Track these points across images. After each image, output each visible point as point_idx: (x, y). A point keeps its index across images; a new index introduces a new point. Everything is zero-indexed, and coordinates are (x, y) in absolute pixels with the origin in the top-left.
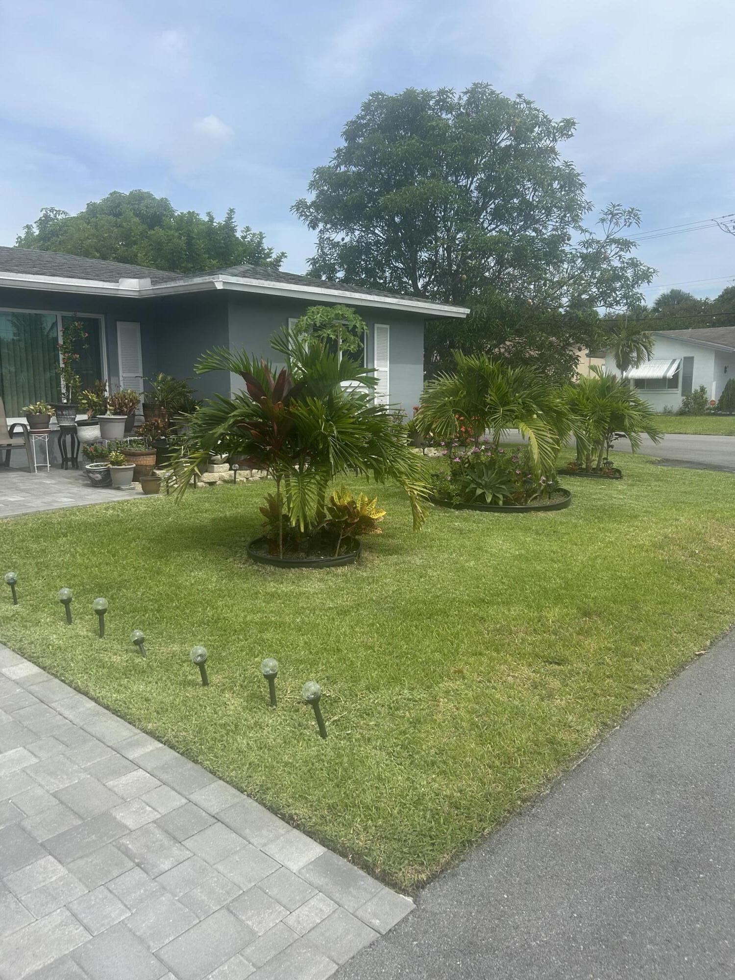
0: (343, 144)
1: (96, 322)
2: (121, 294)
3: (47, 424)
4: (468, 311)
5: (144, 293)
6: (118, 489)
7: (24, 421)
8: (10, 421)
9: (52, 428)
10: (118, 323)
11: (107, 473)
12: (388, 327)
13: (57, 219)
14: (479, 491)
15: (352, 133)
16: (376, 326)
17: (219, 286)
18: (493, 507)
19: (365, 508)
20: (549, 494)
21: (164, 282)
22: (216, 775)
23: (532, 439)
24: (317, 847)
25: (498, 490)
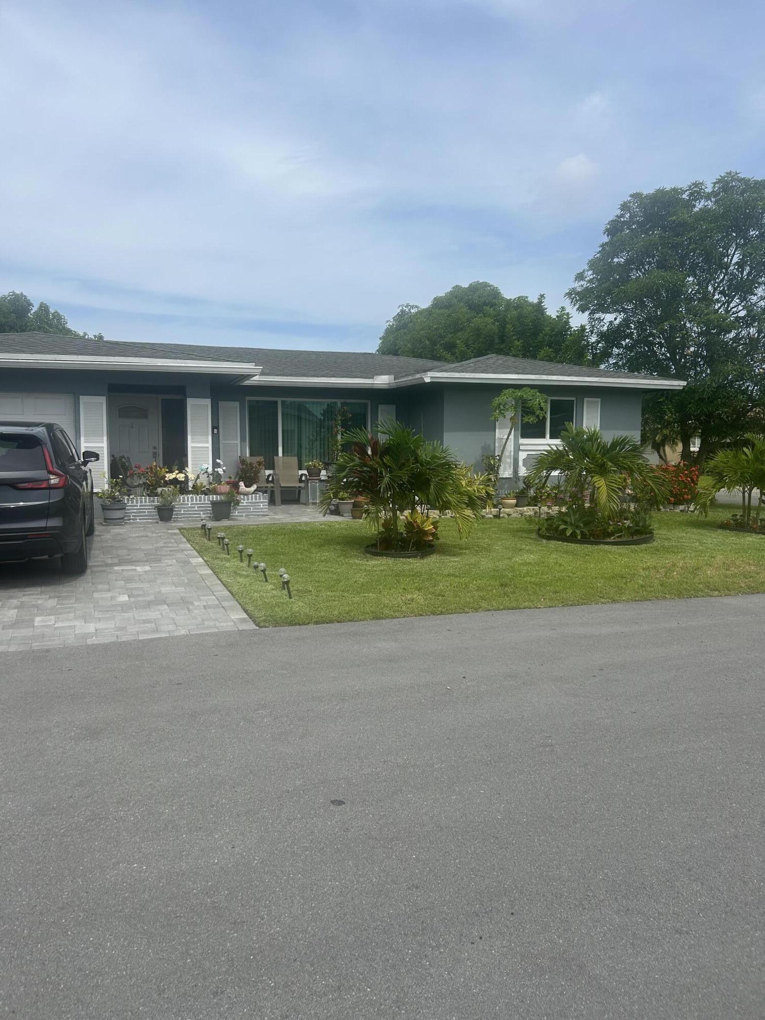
0: (606, 239)
1: (366, 404)
2: (376, 387)
3: (319, 474)
4: (685, 383)
5: (391, 385)
6: (342, 516)
7: (305, 472)
8: (301, 472)
9: (323, 478)
10: (379, 406)
11: (337, 506)
12: (599, 400)
13: (411, 312)
14: (562, 527)
15: (614, 228)
16: (585, 399)
17: (427, 380)
18: (572, 539)
19: (423, 523)
20: (632, 534)
21: (403, 377)
22: (237, 600)
23: (601, 489)
24: (245, 616)
25: (577, 527)
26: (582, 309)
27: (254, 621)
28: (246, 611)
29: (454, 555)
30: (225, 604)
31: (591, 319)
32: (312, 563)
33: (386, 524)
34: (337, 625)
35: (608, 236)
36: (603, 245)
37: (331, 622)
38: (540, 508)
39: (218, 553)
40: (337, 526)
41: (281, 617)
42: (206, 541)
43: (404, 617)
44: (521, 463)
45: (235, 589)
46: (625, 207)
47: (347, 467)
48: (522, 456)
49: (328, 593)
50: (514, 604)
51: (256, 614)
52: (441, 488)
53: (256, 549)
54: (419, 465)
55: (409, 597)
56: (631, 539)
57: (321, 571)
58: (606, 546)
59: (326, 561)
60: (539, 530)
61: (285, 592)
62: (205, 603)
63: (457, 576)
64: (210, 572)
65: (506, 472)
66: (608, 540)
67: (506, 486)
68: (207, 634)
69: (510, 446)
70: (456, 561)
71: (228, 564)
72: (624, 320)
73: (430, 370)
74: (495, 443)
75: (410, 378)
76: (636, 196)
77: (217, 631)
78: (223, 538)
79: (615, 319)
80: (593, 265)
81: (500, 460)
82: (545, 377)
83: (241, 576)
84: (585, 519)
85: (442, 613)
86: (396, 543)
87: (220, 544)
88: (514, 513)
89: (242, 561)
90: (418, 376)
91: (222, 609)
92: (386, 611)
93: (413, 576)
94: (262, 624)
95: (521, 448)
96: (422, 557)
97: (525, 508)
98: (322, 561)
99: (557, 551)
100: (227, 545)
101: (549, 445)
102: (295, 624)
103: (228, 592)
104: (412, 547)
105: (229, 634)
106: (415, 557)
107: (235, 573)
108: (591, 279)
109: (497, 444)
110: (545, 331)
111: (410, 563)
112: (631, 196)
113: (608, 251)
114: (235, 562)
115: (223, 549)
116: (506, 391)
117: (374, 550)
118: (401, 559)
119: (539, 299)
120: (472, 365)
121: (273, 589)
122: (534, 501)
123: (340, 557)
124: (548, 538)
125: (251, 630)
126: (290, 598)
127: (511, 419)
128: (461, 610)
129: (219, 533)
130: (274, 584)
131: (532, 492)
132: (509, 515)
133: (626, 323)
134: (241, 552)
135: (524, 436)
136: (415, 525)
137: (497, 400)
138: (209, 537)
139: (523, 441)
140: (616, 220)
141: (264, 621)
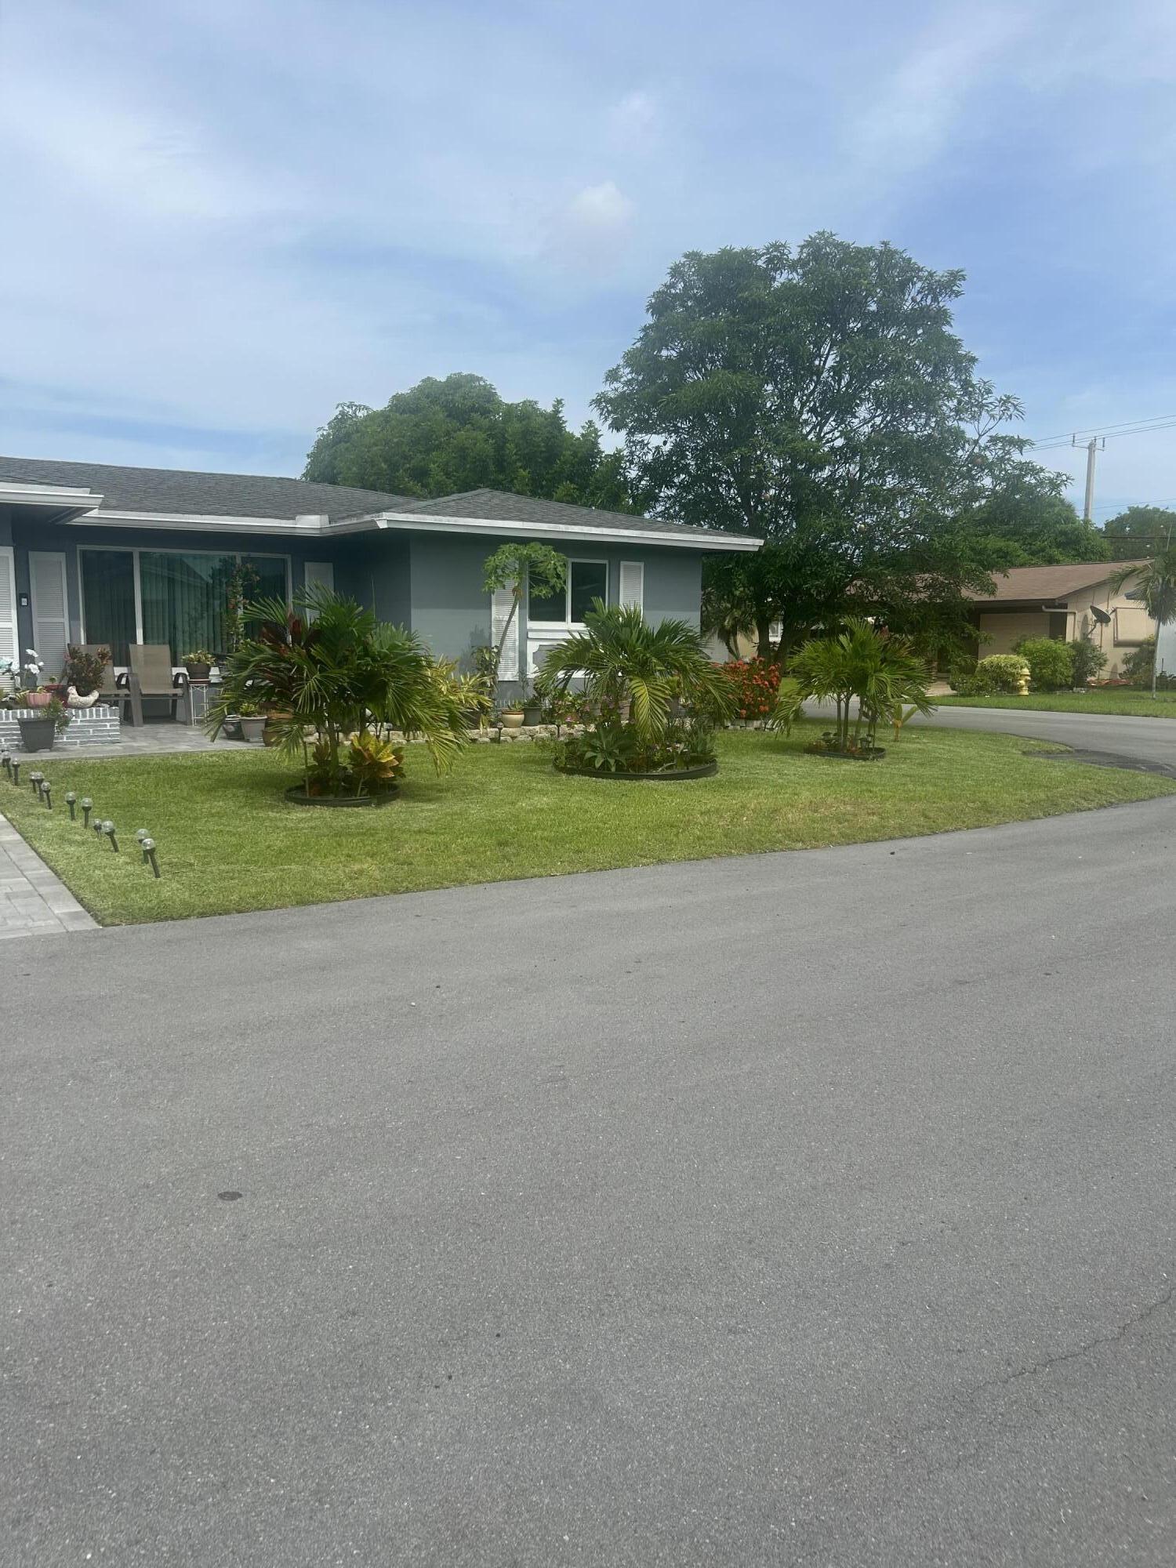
0: (649, 320)
1: (284, 561)
2: (299, 532)
3: (206, 674)
4: (760, 542)
5: (324, 531)
6: (248, 741)
7: (184, 670)
8: (175, 671)
9: (214, 680)
10: (306, 564)
11: (238, 726)
12: (642, 565)
13: (356, 416)
14: (589, 755)
15: (661, 304)
16: (623, 563)
17: (382, 525)
18: (603, 772)
19: (378, 752)
20: (687, 764)
21: (343, 518)
22: (64, 883)
23: (642, 698)
24: (79, 908)
25: (611, 754)
26: (617, 426)
27: (95, 917)
28: (80, 901)
29: (429, 801)
30: (42, 890)
31: (631, 443)
32: (196, 819)
33: (319, 754)
34: (237, 917)
35: (653, 315)
36: (645, 329)
37: (227, 912)
38: (558, 726)
39: (32, 805)
40: (239, 758)
41: (140, 909)
42: (10, 787)
43: (348, 899)
44: (530, 659)
45: (61, 865)
46: (676, 272)
47: (251, 662)
48: (532, 647)
49: (222, 867)
50: (517, 872)
51: (99, 904)
52: (404, 697)
53: (100, 798)
54: (369, 659)
55: (356, 867)
56: (685, 770)
57: (210, 832)
58: (652, 782)
59: (219, 815)
60: (556, 759)
61: (149, 867)
62: (9, 890)
63: (433, 833)
64: (18, 837)
65: (508, 673)
66: (654, 773)
67: (509, 694)
68: (11, 941)
69: (514, 633)
70: (431, 810)
71: (49, 825)
72: (676, 445)
73: (387, 509)
74: (490, 628)
75: (354, 521)
76: (693, 256)
77: (30, 934)
78: (40, 781)
79: (665, 443)
80: (631, 359)
81: (498, 654)
82: (562, 527)
83: (71, 842)
84: (621, 743)
85: (407, 890)
86: (336, 783)
87: (35, 791)
88: (522, 734)
89: (73, 818)
90: (367, 518)
91: (39, 900)
92: (319, 892)
93: (364, 834)
94: (108, 921)
95: (531, 635)
96: (379, 805)
97: (537, 728)
98: (213, 816)
99: (581, 790)
100: (47, 792)
101: (569, 631)
102: (166, 919)
103: (49, 871)
104: (362, 789)
105: (49, 939)
106: (367, 804)
107: (62, 838)
108: (629, 380)
109: (493, 629)
110: (564, 456)
111: (358, 815)
112: (686, 256)
113: (654, 337)
114: (64, 821)
115: (42, 799)
116: (505, 547)
117: (299, 796)
118: (345, 809)
119: (554, 406)
120: (453, 504)
121: (127, 863)
122: (550, 717)
123: (242, 807)
124: (571, 772)
125: (90, 932)
126: (157, 876)
127: (514, 590)
128: (439, 883)
129: (33, 773)
130: (129, 855)
131: (547, 703)
132: (513, 738)
133: (679, 450)
134: (71, 803)
135: (533, 618)
136: (366, 754)
137: (492, 561)
138: (16, 779)
139: (532, 625)
140: (663, 291)
141: (112, 915)
